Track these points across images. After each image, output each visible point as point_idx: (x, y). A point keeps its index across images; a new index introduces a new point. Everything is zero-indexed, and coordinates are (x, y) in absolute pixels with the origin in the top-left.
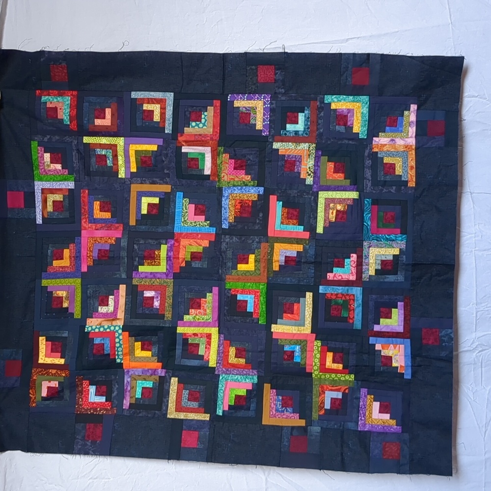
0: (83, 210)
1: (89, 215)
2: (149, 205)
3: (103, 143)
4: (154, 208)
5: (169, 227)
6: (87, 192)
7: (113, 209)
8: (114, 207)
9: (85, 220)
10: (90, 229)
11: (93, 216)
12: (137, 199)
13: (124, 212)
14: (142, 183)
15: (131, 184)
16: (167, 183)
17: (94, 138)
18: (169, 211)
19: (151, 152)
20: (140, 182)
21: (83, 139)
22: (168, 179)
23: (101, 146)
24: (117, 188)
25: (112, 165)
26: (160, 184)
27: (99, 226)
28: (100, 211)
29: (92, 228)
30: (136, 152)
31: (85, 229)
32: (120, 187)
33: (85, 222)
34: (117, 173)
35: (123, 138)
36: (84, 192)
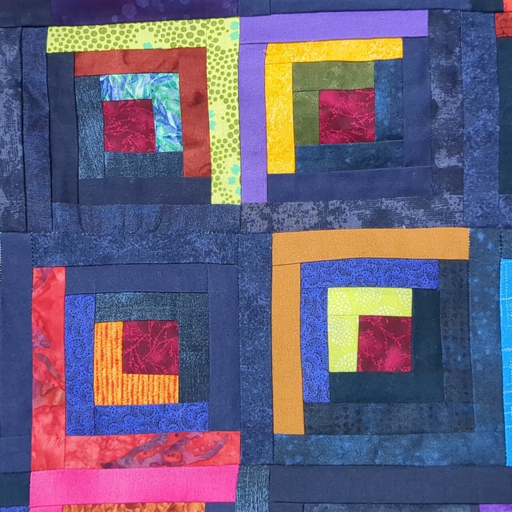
0: (43, 367)
1: (69, 390)
2: (367, 324)
3: (140, 46)
4: (391, 342)
5: (479, 440)
6: (61, 277)
7: (187, 356)
8: (195, 349)
9: (47, 419)
10: (72, 464)
11: (87, 396)
12: (304, 303)
13: (243, 368)
14: (324, 225)
15: (271, 230)
16: (447, 219)
17: (97, 28)
18: (467, 355)
19: (371, 70)
20: (315, 220)
21: (45, 38)
22: (453, 200)
23: (130, 58)
24: (208, 254)
25: (178, 146)
26: (413, 224)
27: (119, 444)
28: (128, 369)
29: (85, 459)
30: (301, 70)
31: (50, 463)
32: (222, 246)
33: (50, 430)
34: (204, 182)
35: (237, 20)
36: (47, 280)
